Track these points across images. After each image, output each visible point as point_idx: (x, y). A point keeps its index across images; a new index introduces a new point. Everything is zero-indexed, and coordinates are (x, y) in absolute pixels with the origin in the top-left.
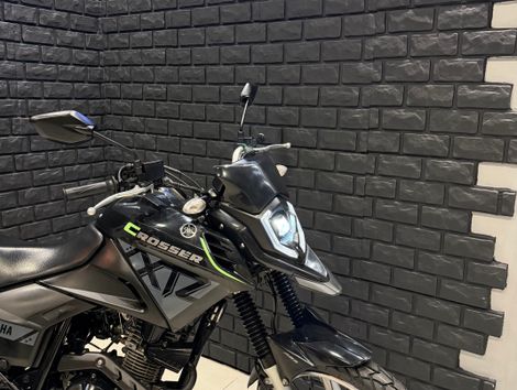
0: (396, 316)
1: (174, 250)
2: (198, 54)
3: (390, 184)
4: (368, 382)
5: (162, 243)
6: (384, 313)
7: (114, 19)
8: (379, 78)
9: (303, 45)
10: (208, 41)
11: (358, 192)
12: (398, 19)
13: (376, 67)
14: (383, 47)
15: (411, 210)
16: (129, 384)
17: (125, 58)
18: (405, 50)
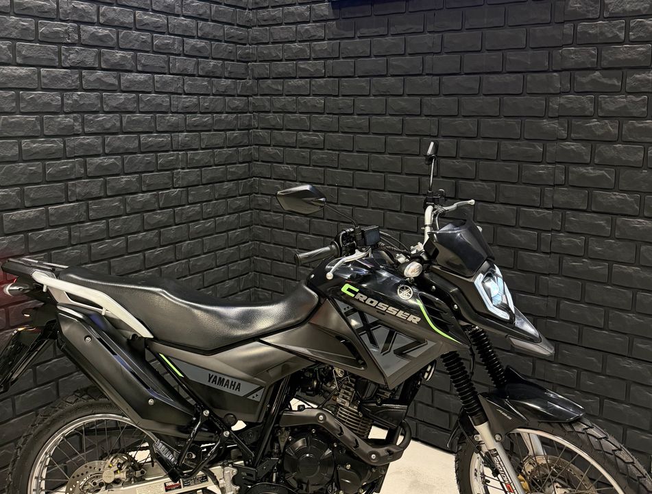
0: (584, 375)
1: (392, 310)
2: (361, 103)
3: (579, 241)
4: (583, 437)
5: (381, 304)
6: (572, 374)
7: (267, 65)
8: (565, 136)
9: (480, 100)
10: (373, 92)
11: (543, 248)
12: (584, 80)
13: (561, 125)
14: (569, 106)
15: (601, 268)
16: (349, 438)
17: (278, 105)
18: (592, 109)
